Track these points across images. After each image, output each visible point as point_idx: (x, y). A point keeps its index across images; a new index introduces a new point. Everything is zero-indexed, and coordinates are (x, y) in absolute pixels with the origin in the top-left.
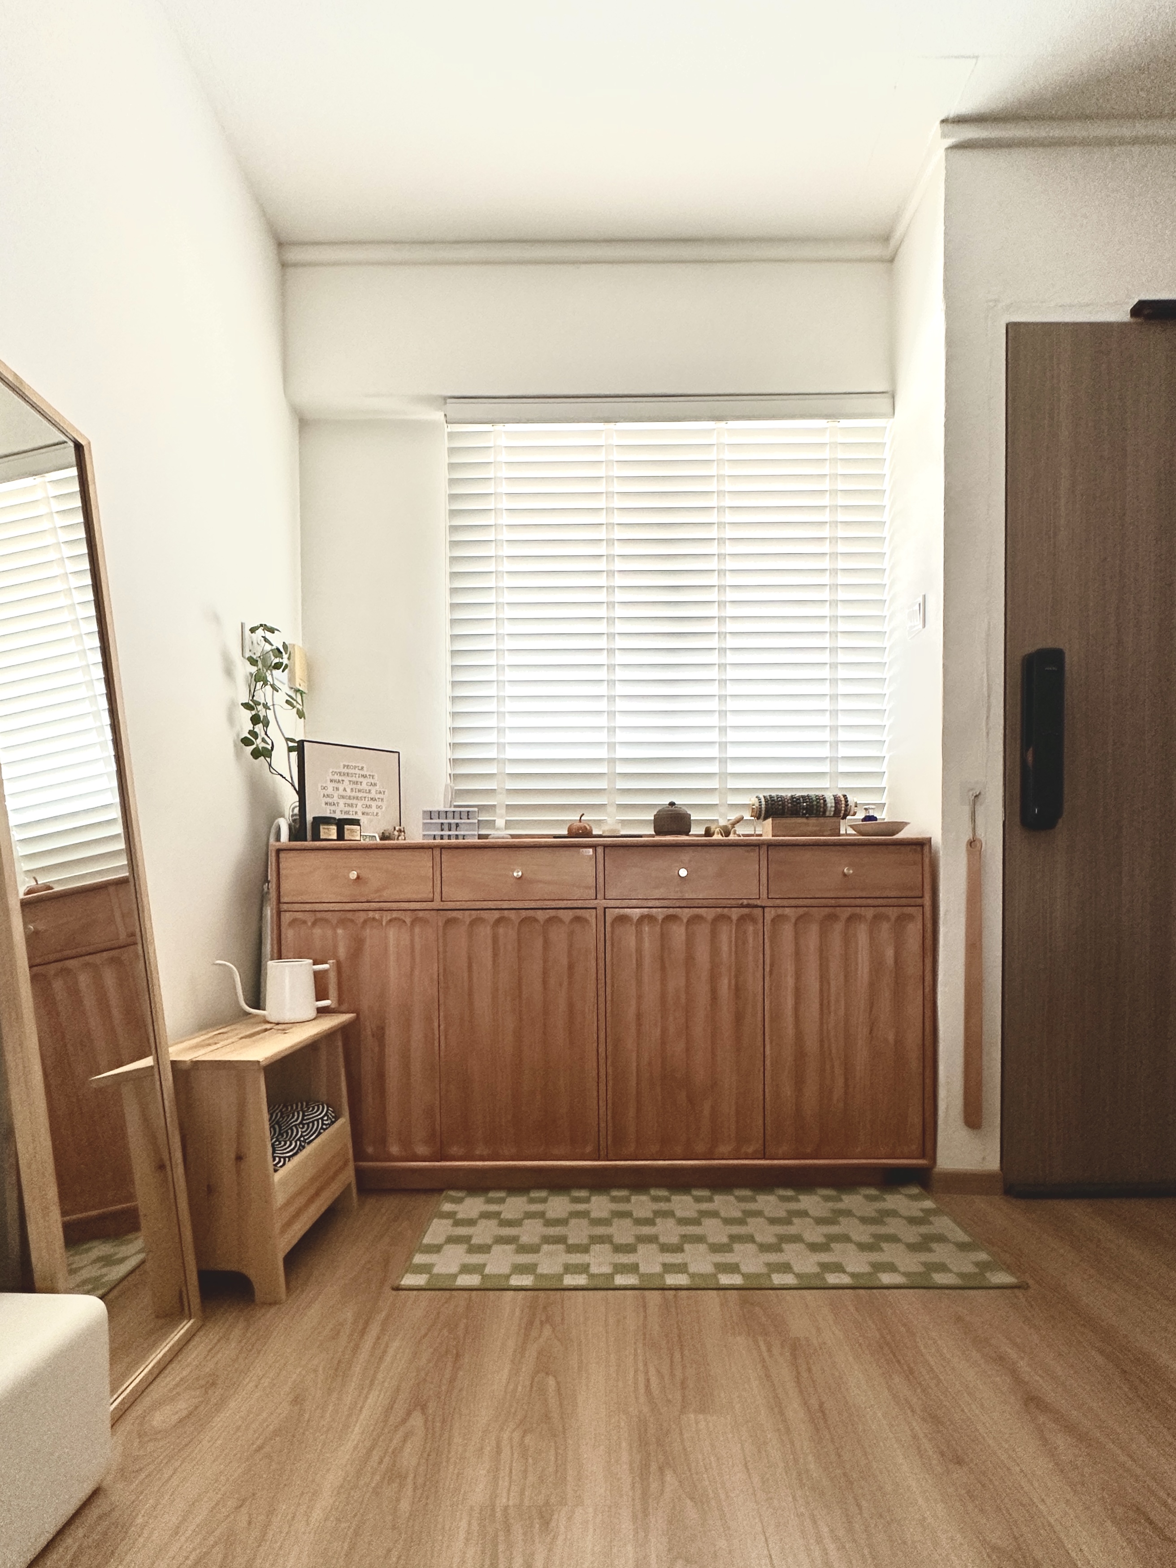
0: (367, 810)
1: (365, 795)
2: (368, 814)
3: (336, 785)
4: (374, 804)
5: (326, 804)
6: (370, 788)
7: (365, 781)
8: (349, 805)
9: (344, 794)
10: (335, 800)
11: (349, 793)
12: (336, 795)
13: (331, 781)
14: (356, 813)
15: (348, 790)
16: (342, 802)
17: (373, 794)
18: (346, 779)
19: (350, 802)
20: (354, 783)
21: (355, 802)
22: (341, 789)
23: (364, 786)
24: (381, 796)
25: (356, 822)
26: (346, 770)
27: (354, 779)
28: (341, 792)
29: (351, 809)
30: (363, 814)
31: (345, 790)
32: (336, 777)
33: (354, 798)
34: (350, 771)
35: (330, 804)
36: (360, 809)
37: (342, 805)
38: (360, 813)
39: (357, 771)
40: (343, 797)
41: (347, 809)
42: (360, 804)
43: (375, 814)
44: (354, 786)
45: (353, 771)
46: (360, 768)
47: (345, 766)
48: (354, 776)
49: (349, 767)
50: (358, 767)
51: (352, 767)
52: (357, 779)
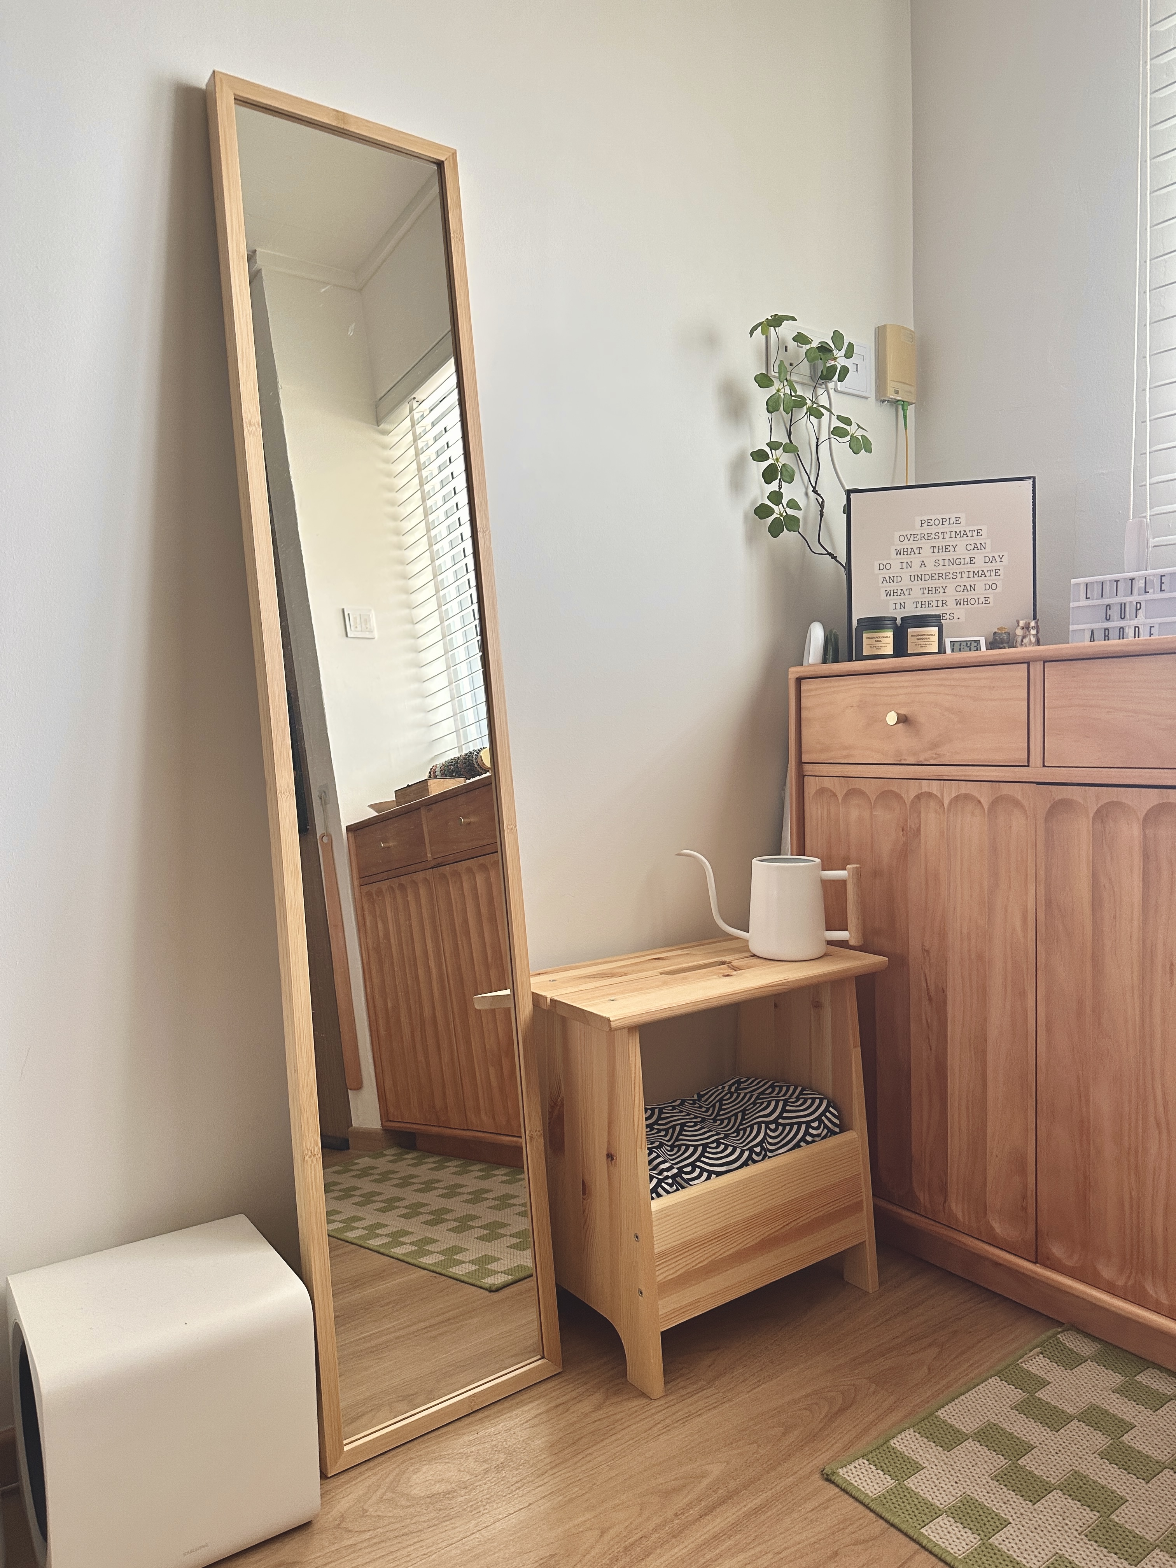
0: (966, 595)
1: (962, 568)
2: (967, 602)
3: (905, 558)
4: (979, 583)
5: (888, 593)
6: (972, 554)
7: (961, 543)
8: (930, 590)
9: (923, 571)
10: (906, 583)
11: (930, 568)
12: (905, 575)
13: (898, 553)
14: (944, 603)
15: (930, 563)
16: (916, 586)
17: (979, 565)
18: (926, 545)
19: (931, 584)
20: (940, 549)
21: (941, 583)
22: (916, 563)
23: (961, 551)
24: (994, 566)
25: (934, 620)
26: (925, 530)
27: (940, 542)
28: (916, 569)
29: (933, 597)
30: (958, 603)
31: (923, 564)
32: (907, 545)
33: (940, 576)
34: (933, 530)
35: (895, 593)
36: (951, 595)
37: (916, 594)
38: (951, 602)
39: (947, 528)
40: (919, 577)
41: (927, 597)
42: (951, 585)
43: (982, 600)
44: (941, 556)
45: (940, 529)
46: (953, 520)
47: (923, 522)
48: (941, 536)
49: (932, 522)
50: (948, 520)
51: (937, 522)
52: (948, 542)
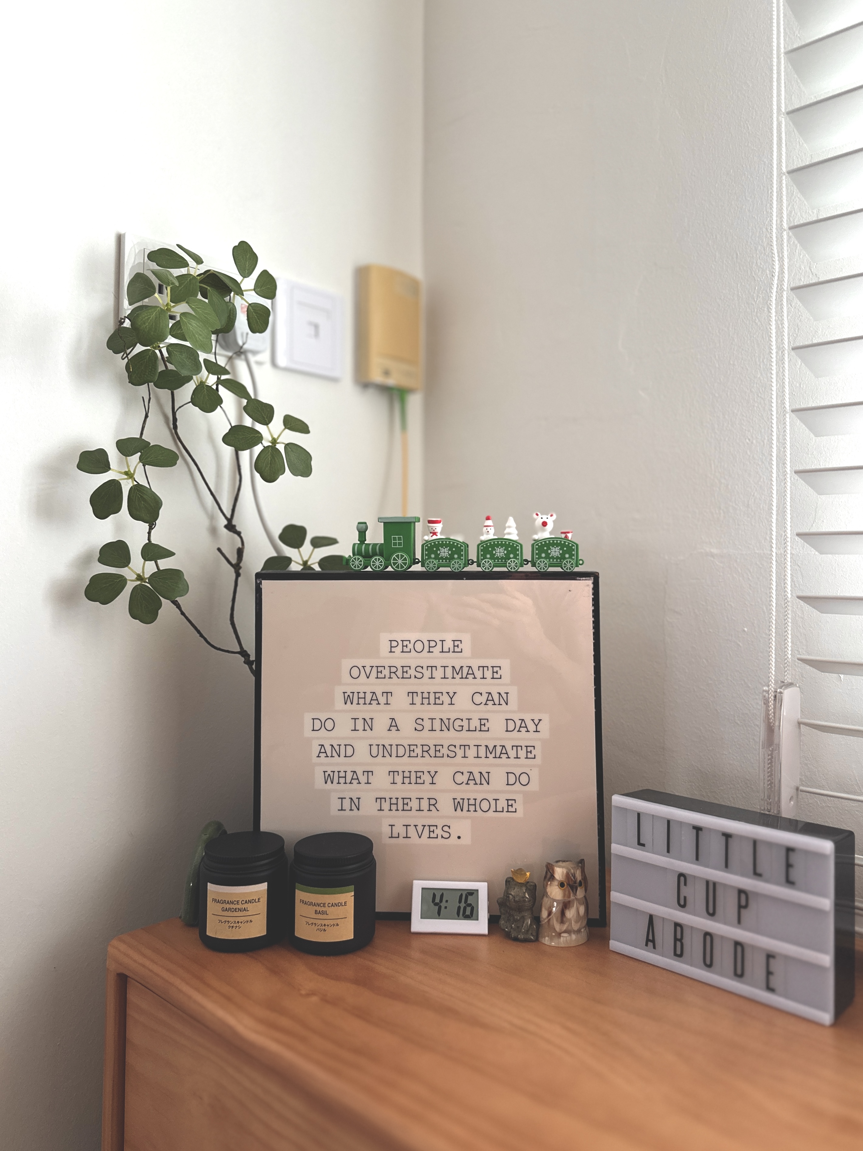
1: (465, 737)
2: (474, 805)
3: (363, 711)
4: (497, 770)
5: (328, 778)
6: (483, 712)
7: (463, 689)
8: (406, 777)
9: (393, 738)
10: (362, 758)
11: (407, 734)
12: (361, 743)
13: (348, 699)
14: (433, 804)
15: (406, 723)
17: (497, 734)
18: (399, 689)
19: (406, 764)
20: (425, 698)
21: (426, 764)
22: (381, 723)
23: (463, 705)
24: (523, 738)
26: (399, 659)
27: (426, 685)
28: (381, 733)
29: (412, 791)
30: (458, 805)
31: (394, 725)
32: (366, 683)
33: (425, 750)
34: (412, 660)
35: (342, 777)
36: (445, 790)
37: (381, 782)
38: (445, 805)
39: (437, 659)
40: (385, 750)
41: (401, 791)
42: (445, 769)
43: (502, 804)
44: (427, 711)
45: (425, 660)
46: (448, 644)
47: (394, 644)
48: (427, 673)
49: (410, 646)
50: (439, 644)
51: (419, 646)
52: (437, 685)
